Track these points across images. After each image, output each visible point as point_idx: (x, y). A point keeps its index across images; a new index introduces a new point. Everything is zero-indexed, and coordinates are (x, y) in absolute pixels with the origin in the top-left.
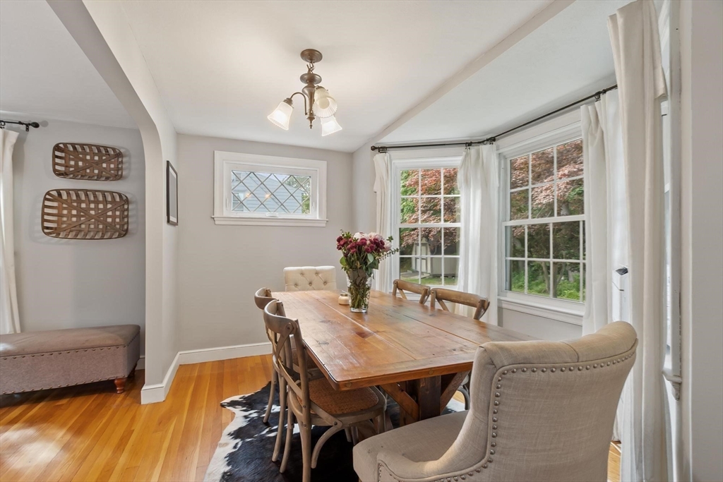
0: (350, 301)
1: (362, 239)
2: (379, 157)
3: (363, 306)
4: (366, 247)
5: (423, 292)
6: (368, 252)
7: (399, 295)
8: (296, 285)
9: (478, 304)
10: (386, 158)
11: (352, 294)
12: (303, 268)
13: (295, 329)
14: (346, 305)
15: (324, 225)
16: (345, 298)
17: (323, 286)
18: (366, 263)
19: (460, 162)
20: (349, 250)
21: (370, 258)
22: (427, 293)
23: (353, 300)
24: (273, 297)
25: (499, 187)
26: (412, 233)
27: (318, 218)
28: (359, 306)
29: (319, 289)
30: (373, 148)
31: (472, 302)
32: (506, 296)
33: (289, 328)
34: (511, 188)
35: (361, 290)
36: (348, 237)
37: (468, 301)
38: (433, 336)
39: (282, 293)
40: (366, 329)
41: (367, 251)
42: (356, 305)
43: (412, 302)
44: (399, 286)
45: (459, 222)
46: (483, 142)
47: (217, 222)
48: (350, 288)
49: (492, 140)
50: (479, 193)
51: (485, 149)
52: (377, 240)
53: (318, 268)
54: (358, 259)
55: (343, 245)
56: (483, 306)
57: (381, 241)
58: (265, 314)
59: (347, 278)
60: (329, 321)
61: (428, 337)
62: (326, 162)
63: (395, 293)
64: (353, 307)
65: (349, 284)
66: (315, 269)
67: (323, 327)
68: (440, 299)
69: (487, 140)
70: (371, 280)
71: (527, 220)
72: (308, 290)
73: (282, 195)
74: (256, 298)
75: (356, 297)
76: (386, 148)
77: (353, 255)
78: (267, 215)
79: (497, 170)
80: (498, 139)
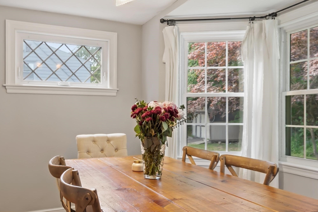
0: (144, 167)
1: (156, 108)
2: (168, 29)
3: (157, 173)
4: (160, 116)
5: (213, 158)
6: (163, 121)
7: (188, 161)
8: (88, 152)
9: (268, 170)
10: (174, 30)
11: (146, 161)
12: (95, 135)
13: (94, 200)
14: (140, 172)
15: (115, 94)
16: (138, 165)
17: (114, 153)
18: (160, 131)
19: (244, 35)
20: (144, 118)
21: (165, 126)
22: (216, 159)
23: (147, 167)
24: (67, 165)
25: (280, 60)
26: (194, 102)
27: (109, 87)
28: (153, 173)
29: (110, 156)
30: (163, 21)
31: (260, 168)
32: (286, 161)
33: (87, 199)
34: (291, 60)
35: (155, 158)
36: (143, 106)
37: (257, 167)
38: (230, 203)
39: (75, 160)
40: (161, 196)
41: (162, 119)
42: (150, 172)
43: (200, 168)
44: (187, 152)
45: (243, 91)
46: (266, 17)
47: (8, 91)
48: (144, 156)
49: (274, 15)
50: (261, 65)
51: (267, 23)
52: (171, 108)
53: (110, 135)
54: (153, 127)
55: (138, 114)
56: (272, 172)
57: (175, 110)
58: (61, 183)
59: (141, 145)
60: (125, 189)
61: (225, 204)
62: (116, 33)
63: (184, 159)
64: (147, 173)
65: (143, 152)
66: (107, 137)
67: (119, 196)
68: (229, 165)
69: (270, 15)
70: (165, 148)
71: (305, 90)
72: (99, 157)
73: (74, 64)
74: (51, 167)
75: (150, 165)
76: (175, 21)
77: (147, 123)
78: (59, 84)
79: (278, 44)
80: (280, 15)
